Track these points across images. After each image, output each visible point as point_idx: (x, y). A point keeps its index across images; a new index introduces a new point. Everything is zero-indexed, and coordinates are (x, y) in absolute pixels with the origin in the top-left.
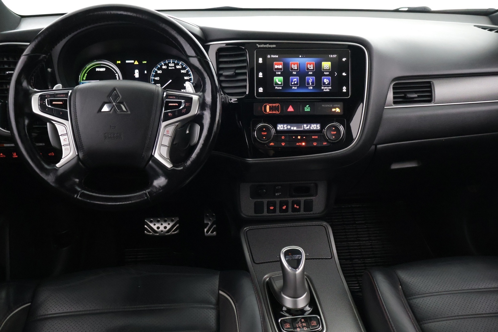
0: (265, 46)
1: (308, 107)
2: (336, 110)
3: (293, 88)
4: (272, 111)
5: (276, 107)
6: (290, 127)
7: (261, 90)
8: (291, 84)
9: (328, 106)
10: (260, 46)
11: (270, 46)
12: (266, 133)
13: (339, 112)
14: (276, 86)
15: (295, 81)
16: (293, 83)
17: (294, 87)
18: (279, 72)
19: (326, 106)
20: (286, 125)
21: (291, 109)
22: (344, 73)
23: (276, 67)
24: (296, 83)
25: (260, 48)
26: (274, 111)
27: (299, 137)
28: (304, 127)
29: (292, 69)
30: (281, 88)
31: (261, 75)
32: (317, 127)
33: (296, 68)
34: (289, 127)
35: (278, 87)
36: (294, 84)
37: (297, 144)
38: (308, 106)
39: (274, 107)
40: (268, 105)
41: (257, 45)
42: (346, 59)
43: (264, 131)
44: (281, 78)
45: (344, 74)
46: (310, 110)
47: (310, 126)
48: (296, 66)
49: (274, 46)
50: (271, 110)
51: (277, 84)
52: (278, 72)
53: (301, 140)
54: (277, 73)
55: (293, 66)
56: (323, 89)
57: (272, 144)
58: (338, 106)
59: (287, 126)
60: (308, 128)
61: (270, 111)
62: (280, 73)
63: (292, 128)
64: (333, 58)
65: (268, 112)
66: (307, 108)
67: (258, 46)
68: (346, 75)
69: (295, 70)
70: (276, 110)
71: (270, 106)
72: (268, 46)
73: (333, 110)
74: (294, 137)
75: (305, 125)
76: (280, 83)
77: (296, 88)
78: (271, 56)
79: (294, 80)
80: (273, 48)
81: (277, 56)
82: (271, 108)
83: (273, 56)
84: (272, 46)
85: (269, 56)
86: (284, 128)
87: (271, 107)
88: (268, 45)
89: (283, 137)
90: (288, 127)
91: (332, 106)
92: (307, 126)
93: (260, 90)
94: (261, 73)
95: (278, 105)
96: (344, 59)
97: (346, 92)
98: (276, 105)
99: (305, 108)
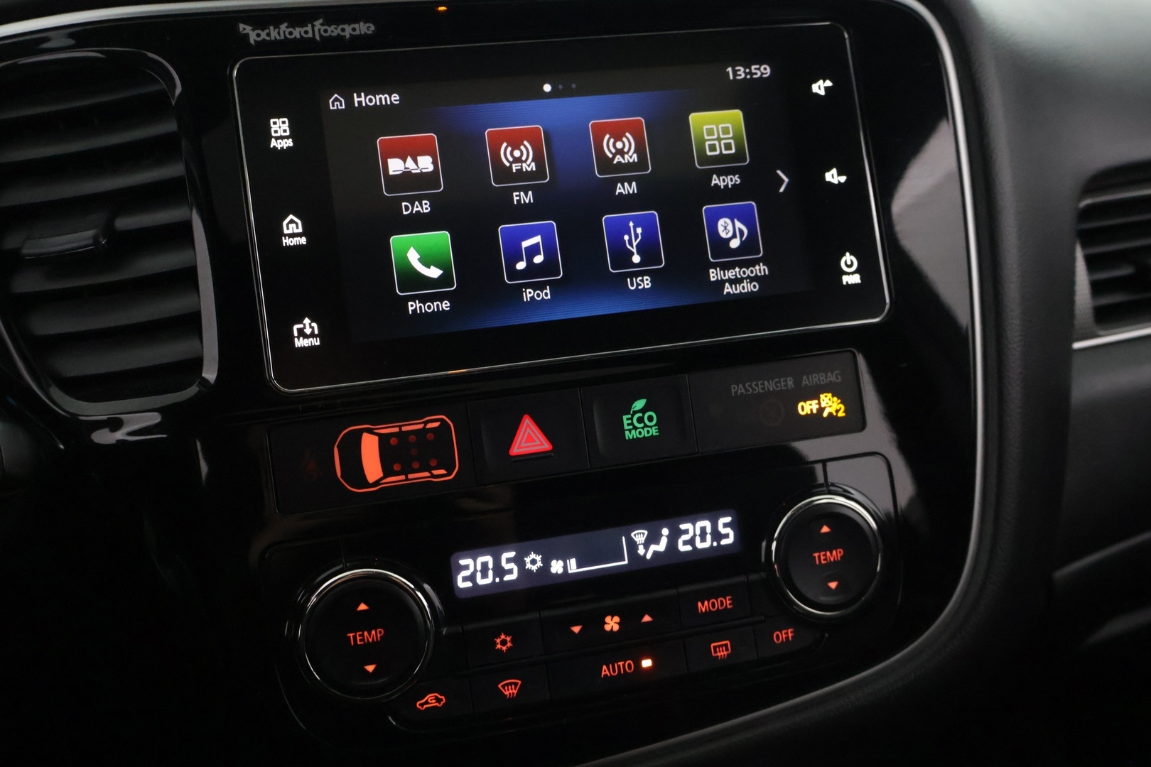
0: (297, 32)
1: (643, 411)
2: (821, 410)
3: (528, 294)
4: (405, 472)
5: (430, 436)
6: (539, 564)
7: (306, 333)
8: (514, 274)
9: (771, 386)
10: (263, 35)
11: (333, 31)
12: (375, 635)
13: (841, 414)
14: (413, 298)
15: (533, 250)
16: (521, 266)
17: (536, 287)
18: (420, 200)
19: (759, 390)
20: (512, 554)
21: (530, 439)
22: (834, 171)
23: (395, 166)
24: (538, 259)
25: (264, 46)
26: (416, 465)
27: (612, 624)
28: (633, 546)
29: (504, 173)
30: (445, 305)
31: (293, 230)
32: (717, 536)
33: (529, 166)
34: (534, 562)
35: (423, 299)
36: (532, 269)
37: (605, 671)
38: (639, 404)
39: (412, 438)
40: (370, 431)
41: (244, 28)
42: (829, 83)
43: (365, 622)
44: (441, 239)
45: (832, 177)
46: (660, 430)
47: (675, 534)
48: (526, 150)
49: (364, 28)
50: (397, 467)
51: (413, 280)
52: (412, 200)
53: (629, 644)
54: (406, 209)
55: (506, 154)
56: (721, 283)
57: (433, 703)
58: (832, 378)
59: (519, 561)
60: (661, 547)
61: (387, 471)
62: (425, 207)
63: (557, 567)
64: (751, 83)
65: (377, 483)
66: (640, 420)
67: (253, 38)
68: (843, 179)
69: (521, 175)
70: (433, 463)
71: (383, 440)
72: (317, 29)
73: (807, 408)
74: (576, 629)
75: (639, 536)
76: (434, 273)
77: (546, 294)
78: (349, 101)
79: (526, 244)
80: (357, 41)
81: (395, 98)
82: (390, 455)
83: (361, 99)
84: (348, 30)
85: (336, 103)
86: (499, 571)
87: (393, 441)
88: (318, 23)
89: (503, 643)
90: (529, 566)
91: (790, 383)
92: (653, 538)
93: (302, 333)
94: (291, 217)
95: (436, 424)
96: (819, 88)
97: (858, 284)
98: (426, 423)
99: (625, 417)
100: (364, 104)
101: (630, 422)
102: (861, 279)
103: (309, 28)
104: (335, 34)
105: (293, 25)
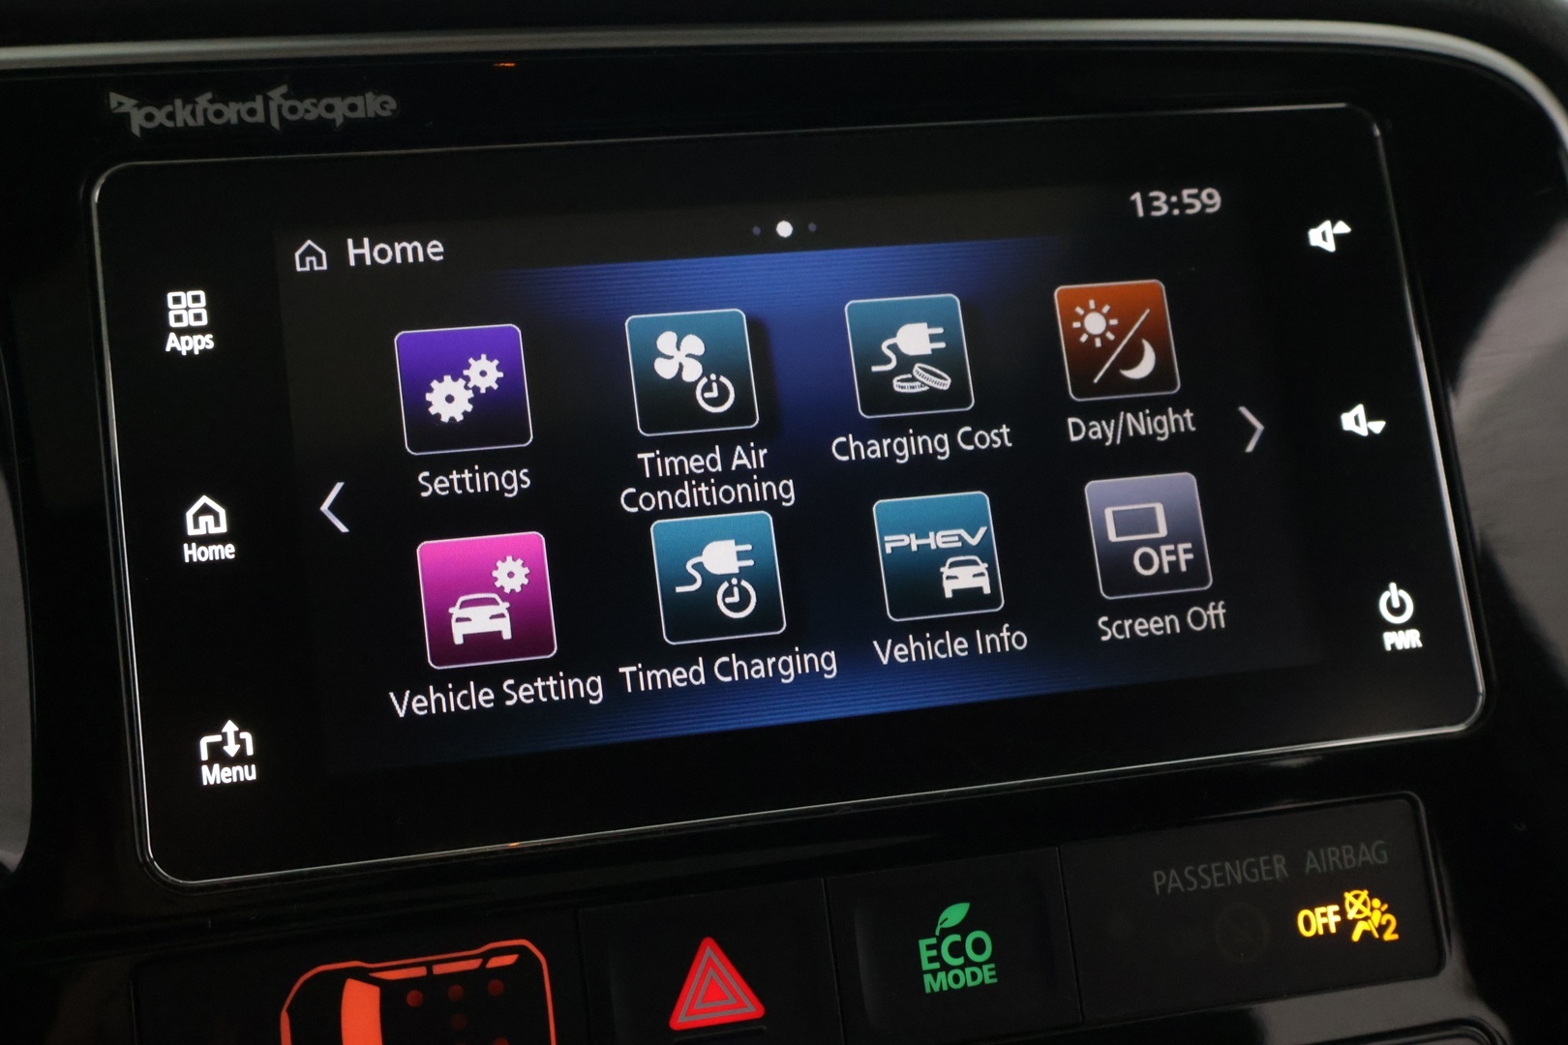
0: (232, 112)
1: (963, 928)
2: (1347, 926)
5: (496, 986)
7: (228, 755)
9: (1237, 872)
10: (160, 116)
11: (310, 110)
13: (1389, 936)
18: (483, 462)
19: (1212, 881)
21: (714, 992)
22: (1359, 410)
25: (160, 140)
31: (207, 529)
38: (955, 914)
39: (456, 991)
40: (362, 976)
41: (120, 102)
42: (1343, 228)
45: (1356, 421)
46: (1000, 972)
49: (374, 105)
52: (464, 466)
54: (454, 488)
58: (1369, 855)
62: (493, 482)
64: (1179, 225)
66: (957, 950)
67: (137, 121)
68: (1378, 427)
71: (392, 997)
72: (275, 106)
73: (1319, 920)
78: (338, 255)
81: (435, 249)
83: (362, 251)
84: (340, 109)
85: (309, 259)
87: (413, 998)
88: (276, 94)
91: (1280, 866)
93: (218, 755)
94: (204, 500)
95: (509, 960)
96: (1324, 236)
97: (1417, 649)
98: (487, 956)
99: (923, 943)
100: (368, 262)
101: (934, 953)
102: (1422, 639)
103: (258, 104)
104: (311, 117)
105: (224, 96)
